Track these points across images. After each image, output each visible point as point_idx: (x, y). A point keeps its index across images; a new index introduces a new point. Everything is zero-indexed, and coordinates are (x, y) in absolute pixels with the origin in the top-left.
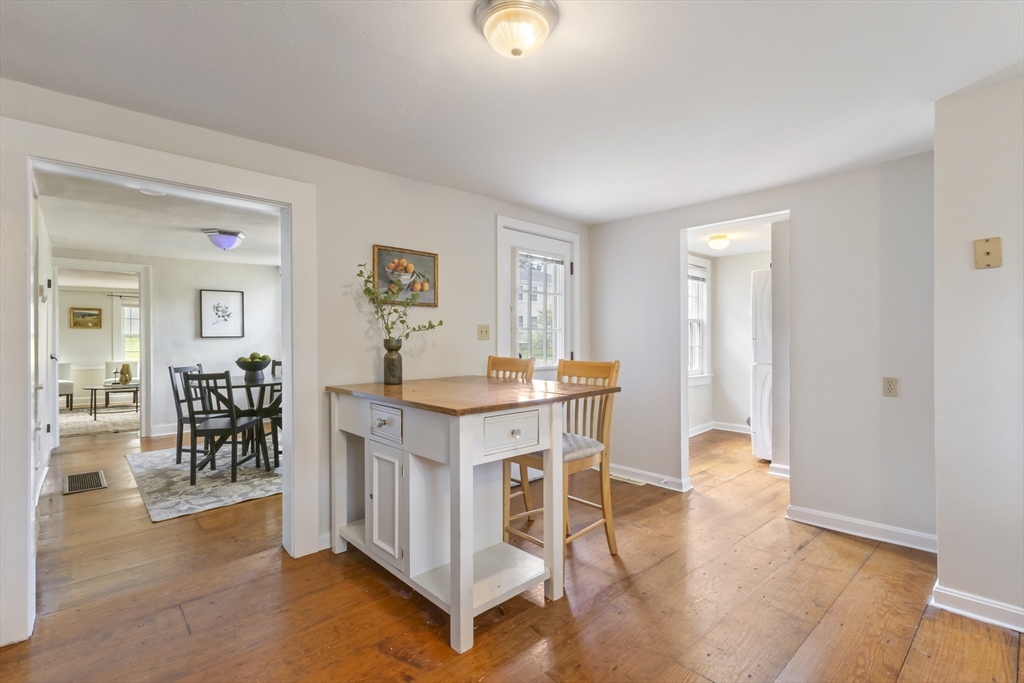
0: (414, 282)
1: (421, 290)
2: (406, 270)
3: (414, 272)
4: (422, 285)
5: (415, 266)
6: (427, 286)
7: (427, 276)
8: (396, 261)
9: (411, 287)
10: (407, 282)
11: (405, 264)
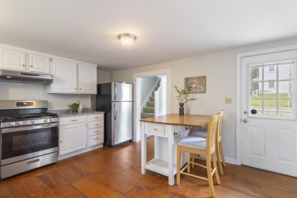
0: (197, 86)
1: (200, 88)
2: (194, 83)
3: (197, 83)
4: (200, 86)
5: (197, 81)
6: (202, 87)
7: (202, 83)
8: (191, 81)
9: (196, 88)
10: (195, 86)
11: (194, 81)
